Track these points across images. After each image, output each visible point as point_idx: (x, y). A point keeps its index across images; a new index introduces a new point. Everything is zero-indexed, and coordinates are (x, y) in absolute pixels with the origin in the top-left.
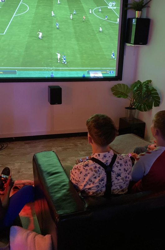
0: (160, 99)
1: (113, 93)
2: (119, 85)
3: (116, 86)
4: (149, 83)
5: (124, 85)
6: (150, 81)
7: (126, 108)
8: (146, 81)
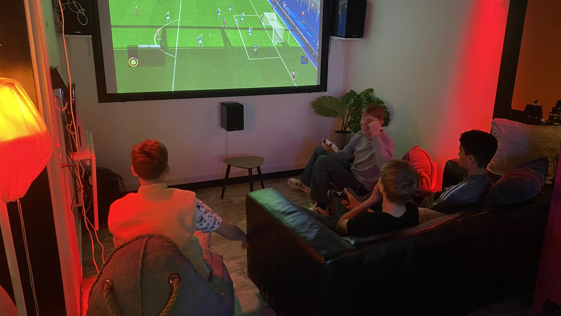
0: (390, 115)
1: (316, 111)
2: (324, 97)
3: (319, 99)
4: (369, 92)
5: (330, 97)
6: (372, 90)
7: (337, 132)
8: (365, 91)
